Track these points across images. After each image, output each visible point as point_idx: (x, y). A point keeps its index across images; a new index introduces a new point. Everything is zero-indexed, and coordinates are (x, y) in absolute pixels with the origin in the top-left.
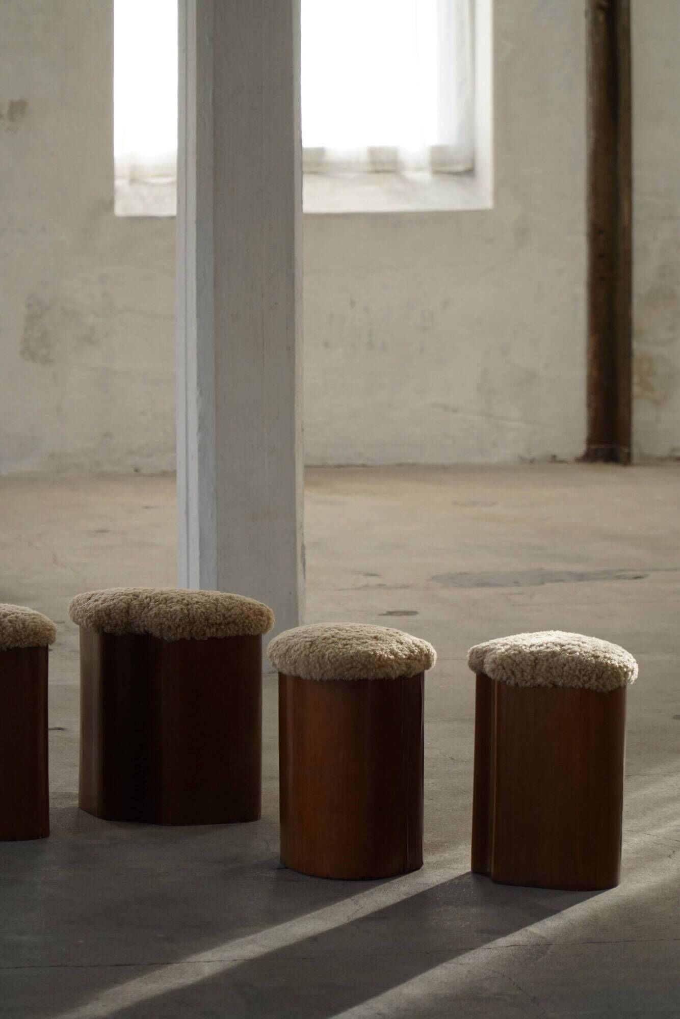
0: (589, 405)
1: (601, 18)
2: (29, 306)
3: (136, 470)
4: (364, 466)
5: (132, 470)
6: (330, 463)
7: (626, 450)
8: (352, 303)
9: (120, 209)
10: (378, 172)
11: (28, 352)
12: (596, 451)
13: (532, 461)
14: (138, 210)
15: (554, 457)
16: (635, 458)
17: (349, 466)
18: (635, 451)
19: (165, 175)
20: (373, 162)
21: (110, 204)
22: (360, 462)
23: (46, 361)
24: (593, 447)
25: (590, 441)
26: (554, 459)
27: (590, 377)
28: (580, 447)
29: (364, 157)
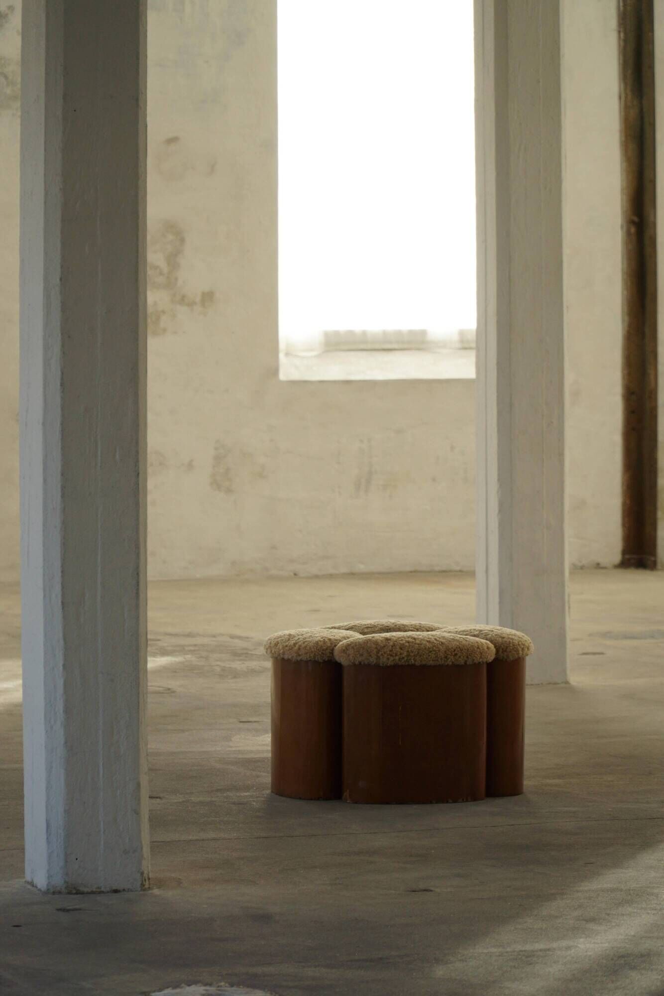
0: (624, 525)
1: (633, 230)
2: (216, 449)
3: (295, 574)
4: (460, 571)
5: (292, 574)
6: (437, 569)
7: (653, 559)
8: (452, 448)
9: (282, 376)
10: (465, 348)
11: (216, 484)
12: (629, 560)
13: (582, 568)
14: (296, 376)
15: (598, 564)
16: (659, 566)
17: (450, 571)
18: (659, 561)
19: (312, 350)
20: (462, 341)
21: (275, 371)
22: (458, 568)
23: (229, 491)
24: (627, 557)
25: (624, 552)
26: (598, 566)
27: (624, 504)
28: (617, 558)
29: (456, 338)
